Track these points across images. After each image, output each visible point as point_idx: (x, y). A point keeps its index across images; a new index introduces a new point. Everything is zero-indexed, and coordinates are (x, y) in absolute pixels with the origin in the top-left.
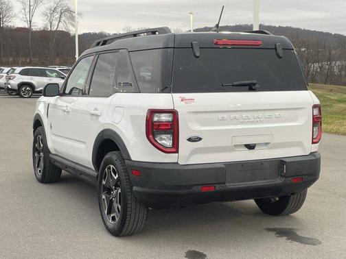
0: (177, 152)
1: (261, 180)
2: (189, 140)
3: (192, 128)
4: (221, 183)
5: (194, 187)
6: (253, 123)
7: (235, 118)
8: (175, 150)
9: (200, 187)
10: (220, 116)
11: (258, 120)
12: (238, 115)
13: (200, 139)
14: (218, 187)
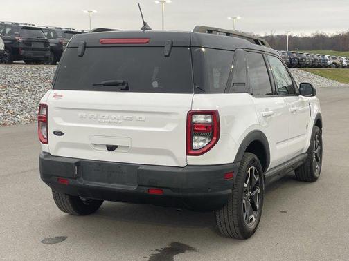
0: (47, 143)
2: (55, 133)
3: (56, 122)
6: (110, 123)
7: (93, 117)
10: (80, 113)
11: (116, 121)
12: (95, 114)
13: (62, 134)
14: (71, 181)
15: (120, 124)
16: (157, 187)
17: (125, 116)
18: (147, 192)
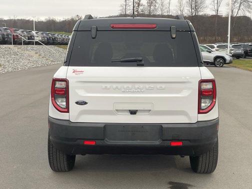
0: (68, 112)
1: (141, 140)
2: (77, 103)
3: (79, 94)
4: (101, 140)
5: (79, 141)
6: (134, 92)
7: (117, 88)
8: (66, 110)
9: (83, 141)
10: (104, 85)
11: (139, 90)
12: (119, 86)
13: (86, 103)
14: (99, 143)
15: (143, 92)
16: (179, 140)
17: (147, 86)
18: (169, 144)
